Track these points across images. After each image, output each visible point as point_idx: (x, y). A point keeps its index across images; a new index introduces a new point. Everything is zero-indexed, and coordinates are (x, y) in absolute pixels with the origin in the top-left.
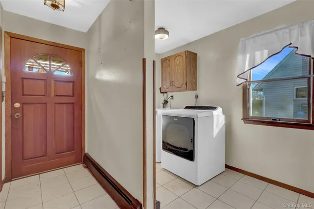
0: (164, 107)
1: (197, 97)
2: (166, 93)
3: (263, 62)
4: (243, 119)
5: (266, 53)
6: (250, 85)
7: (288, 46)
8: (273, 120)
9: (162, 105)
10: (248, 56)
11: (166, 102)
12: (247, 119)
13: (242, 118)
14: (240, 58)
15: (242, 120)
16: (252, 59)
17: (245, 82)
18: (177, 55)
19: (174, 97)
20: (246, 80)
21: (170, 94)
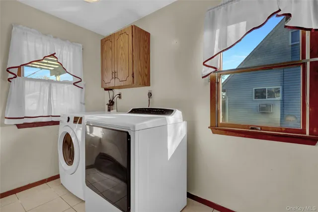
0: (109, 110)
1: (150, 95)
2: (111, 90)
3: (240, 40)
4: (212, 127)
5: (243, 27)
6: (219, 77)
7: (275, 15)
8: (252, 128)
9: (107, 106)
10: (218, 31)
11: (111, 103)
12: (216, 128)
13: (209, 126)
14: (206, 35)
15: (210, 129)
16: (224, 37)
17: (214, 72)
18: (121, 33)
19: (122, 96)
20: (215, 68)
21: (117, 92)
